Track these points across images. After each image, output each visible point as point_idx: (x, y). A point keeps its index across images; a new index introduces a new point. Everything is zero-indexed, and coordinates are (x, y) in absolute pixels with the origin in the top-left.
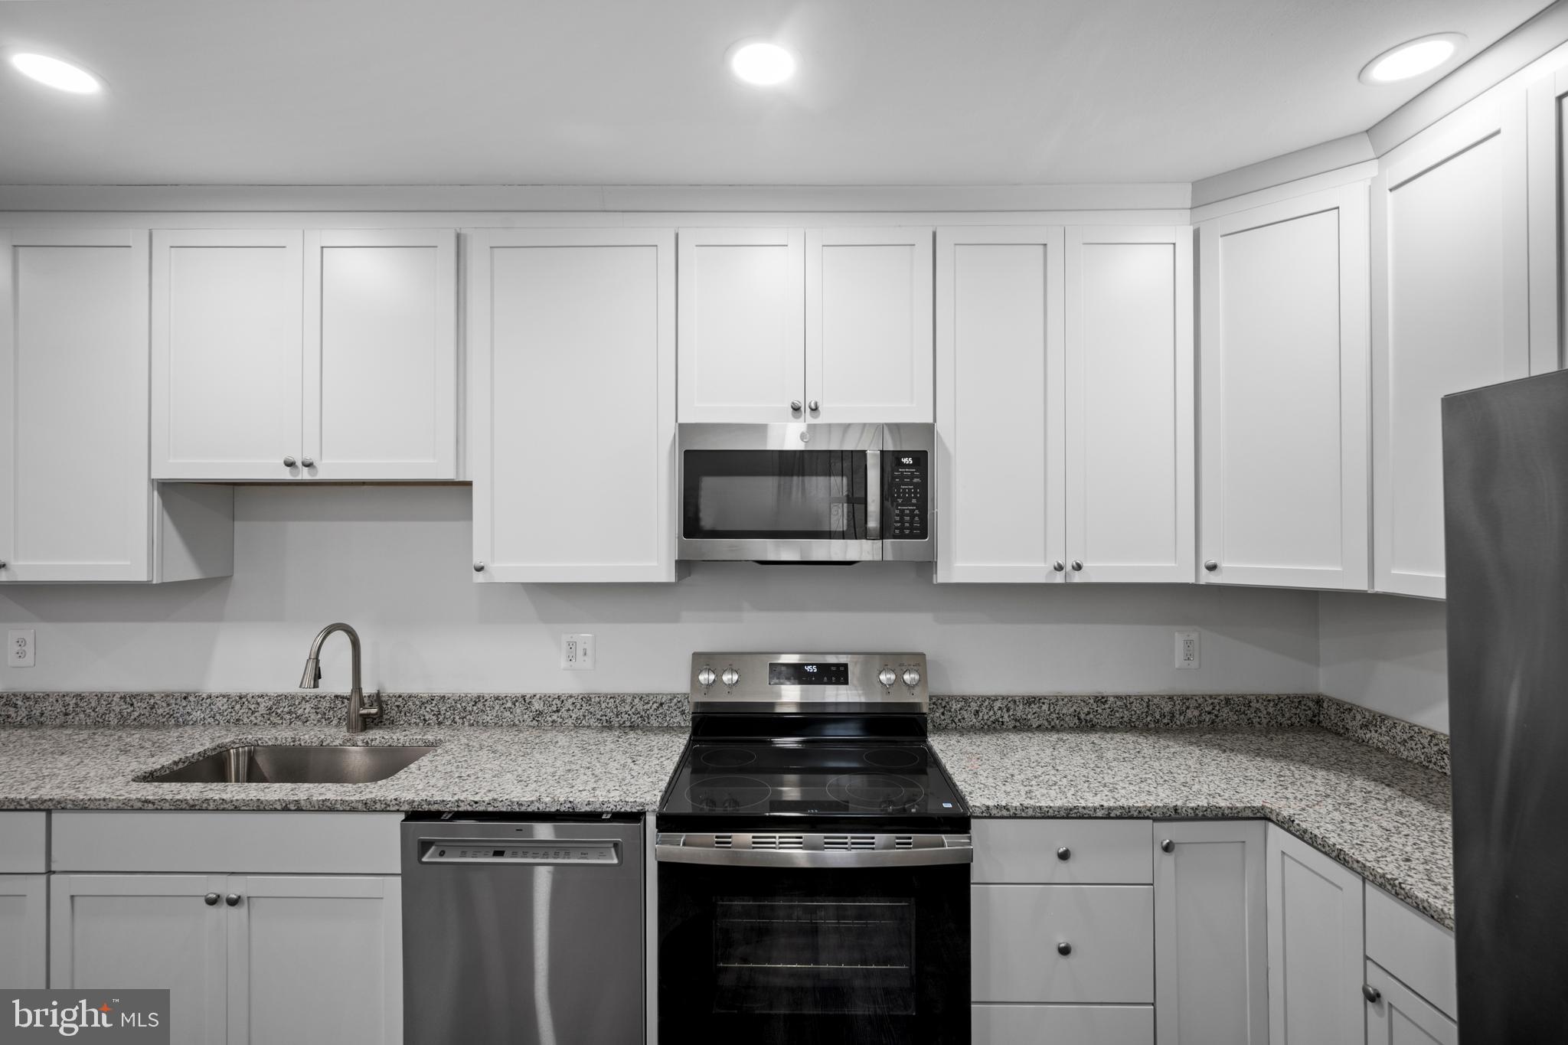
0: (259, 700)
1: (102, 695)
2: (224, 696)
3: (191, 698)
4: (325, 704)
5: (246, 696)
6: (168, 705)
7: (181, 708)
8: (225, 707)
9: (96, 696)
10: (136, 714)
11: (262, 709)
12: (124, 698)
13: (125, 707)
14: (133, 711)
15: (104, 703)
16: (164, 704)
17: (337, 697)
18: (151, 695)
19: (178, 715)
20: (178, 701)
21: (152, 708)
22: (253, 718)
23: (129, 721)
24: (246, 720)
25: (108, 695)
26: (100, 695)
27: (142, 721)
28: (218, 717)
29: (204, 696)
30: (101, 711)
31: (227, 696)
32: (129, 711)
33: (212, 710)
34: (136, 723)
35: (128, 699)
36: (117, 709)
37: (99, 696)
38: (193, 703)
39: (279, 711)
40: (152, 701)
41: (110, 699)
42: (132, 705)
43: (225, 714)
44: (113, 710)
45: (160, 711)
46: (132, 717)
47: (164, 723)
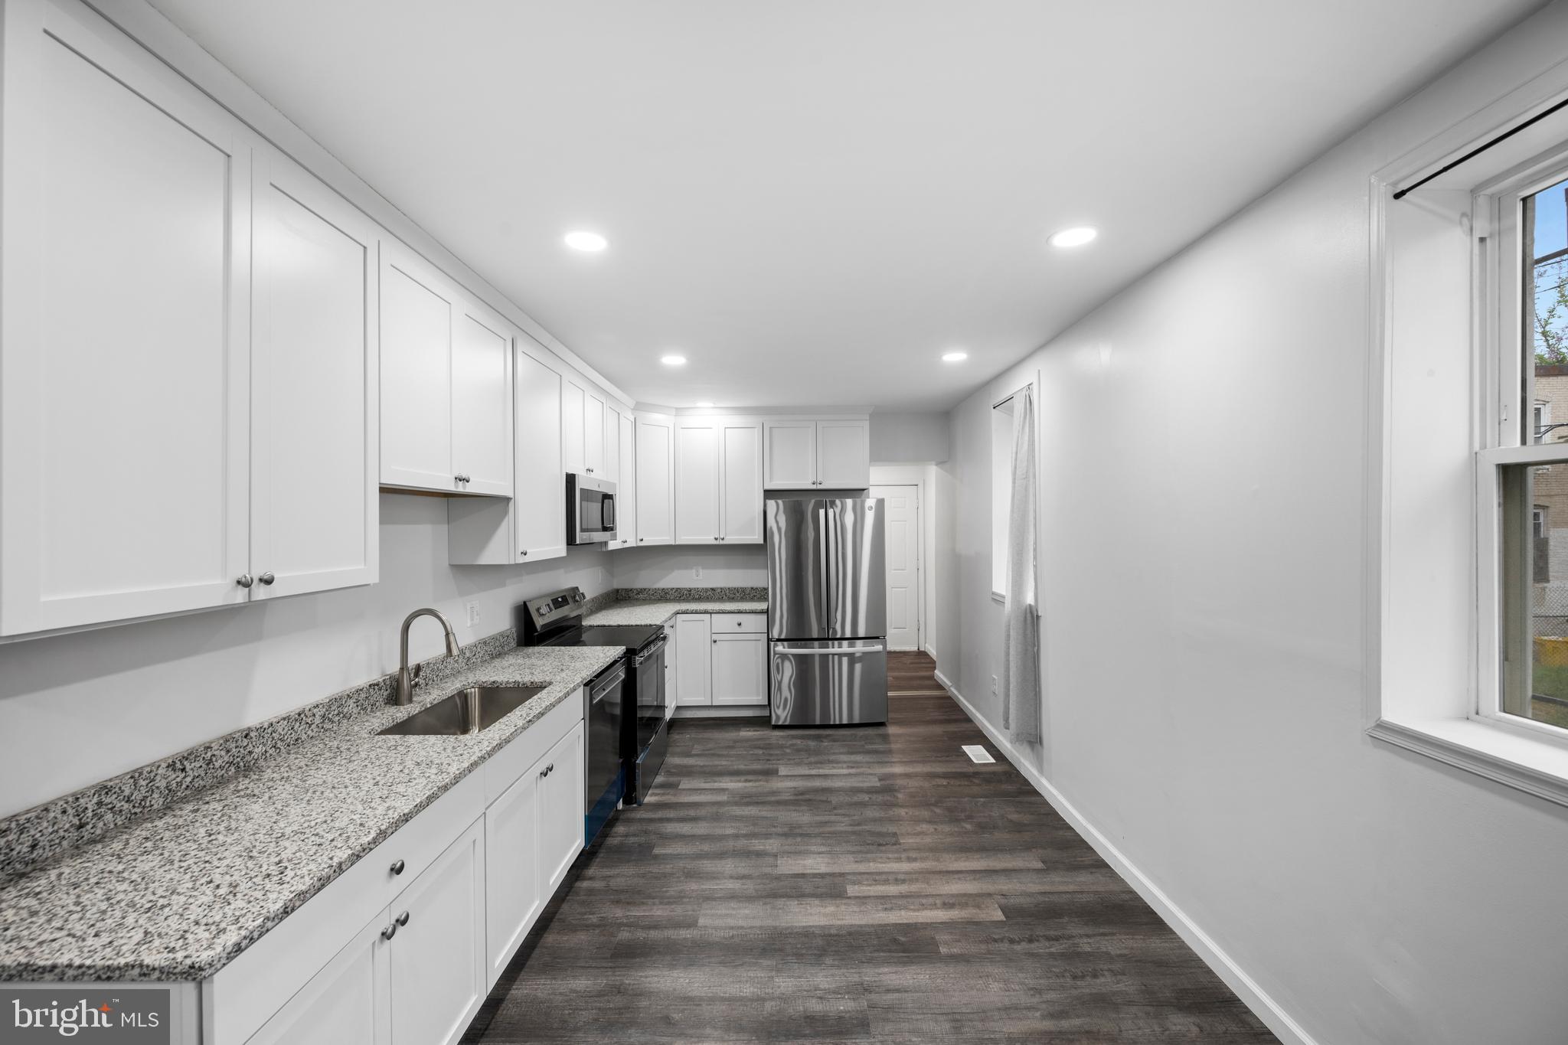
0: (315, 711)
1: (141, 774)
2: (284, 719)
3: (252, 734)
4: (363, 695)
5: (304, 711)
6: (228, 751)
7: (241, 749)
8: (286, 729)
9: (132, 777)
10: (189, 779)
11: (318, 720)
12: (172, 766)
13: (174, 776)
14: (185, 777)
15: (144, 783)
16: (223, 753)
17: (370, 686)
18: (208, 748)
19: (239, 759)
20: (239, 742)
21: (208, 764)
22: (309, 732)
23: (179, 794)
24: (304, 737)
25: (149, 769)
26: (137, 775)
27: (197, 785)
28: (279, 744)
29: (266, 725)
30: (140, 797)
31: (287, 718)
32: (179, 779)
33: (273, 738)
34: (188, 792)
35: (178, 765)
36: (163, 784)
37: (135, 775)
38: (254, 739)
39: (330, 716)
40: (209, 754)
41: (152, 775)
42: (183, 770)
43: (286, 738)
44: (158, 788)
45: (217, 765)
46: (184, 786)
47: (222, 776)
